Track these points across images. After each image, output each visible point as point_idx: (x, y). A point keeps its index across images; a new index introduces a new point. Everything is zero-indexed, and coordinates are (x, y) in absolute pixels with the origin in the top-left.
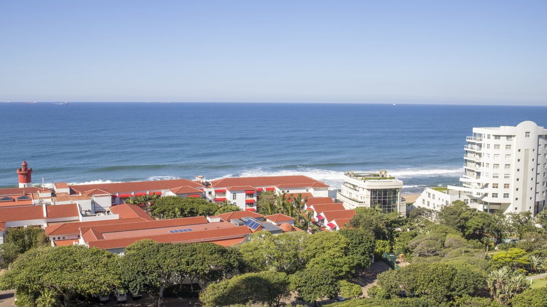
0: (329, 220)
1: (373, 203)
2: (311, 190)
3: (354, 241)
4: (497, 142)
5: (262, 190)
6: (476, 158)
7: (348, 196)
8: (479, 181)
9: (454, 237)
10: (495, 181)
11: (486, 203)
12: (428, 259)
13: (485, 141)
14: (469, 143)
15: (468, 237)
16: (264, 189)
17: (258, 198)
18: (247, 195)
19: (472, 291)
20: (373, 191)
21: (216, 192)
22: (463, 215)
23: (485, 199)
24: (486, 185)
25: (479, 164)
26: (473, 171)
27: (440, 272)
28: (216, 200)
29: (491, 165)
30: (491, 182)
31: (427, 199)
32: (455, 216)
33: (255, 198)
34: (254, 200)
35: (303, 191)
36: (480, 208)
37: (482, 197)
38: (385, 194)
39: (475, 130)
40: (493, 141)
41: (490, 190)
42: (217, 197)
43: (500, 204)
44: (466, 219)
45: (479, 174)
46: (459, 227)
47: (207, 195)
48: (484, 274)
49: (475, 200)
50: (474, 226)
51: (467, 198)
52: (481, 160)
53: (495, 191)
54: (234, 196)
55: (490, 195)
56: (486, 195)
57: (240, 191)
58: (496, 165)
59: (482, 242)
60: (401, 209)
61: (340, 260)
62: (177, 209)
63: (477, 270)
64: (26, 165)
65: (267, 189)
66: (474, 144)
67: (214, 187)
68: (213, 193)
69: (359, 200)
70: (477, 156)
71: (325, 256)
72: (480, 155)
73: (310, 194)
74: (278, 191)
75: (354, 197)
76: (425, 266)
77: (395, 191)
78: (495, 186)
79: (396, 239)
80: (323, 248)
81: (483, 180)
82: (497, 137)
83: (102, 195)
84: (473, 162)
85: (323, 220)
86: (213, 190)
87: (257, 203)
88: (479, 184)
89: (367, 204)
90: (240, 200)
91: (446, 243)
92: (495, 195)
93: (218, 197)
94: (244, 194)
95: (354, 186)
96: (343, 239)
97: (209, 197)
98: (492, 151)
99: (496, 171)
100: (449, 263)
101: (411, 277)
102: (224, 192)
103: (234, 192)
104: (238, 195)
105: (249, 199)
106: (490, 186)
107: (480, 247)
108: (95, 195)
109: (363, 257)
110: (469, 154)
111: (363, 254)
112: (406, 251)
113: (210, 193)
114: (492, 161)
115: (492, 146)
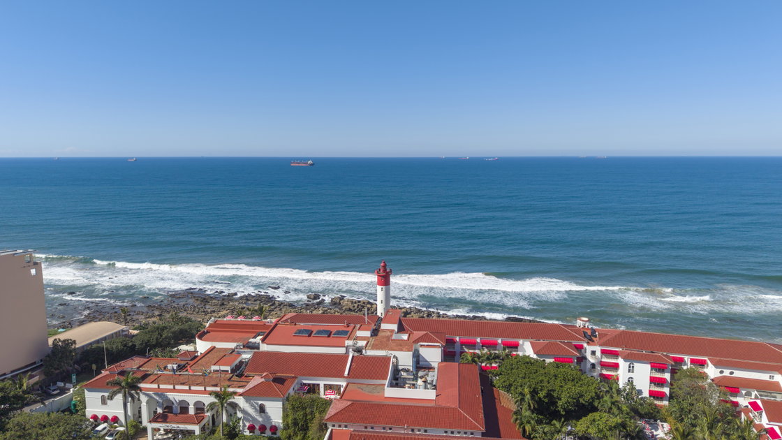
5: (683, 360)
16: (686, 360)
17: (673, 376)
18: (653, 367)
21: (603, 352)
28: (601, 363)
33: (667, 376)
34: (665, 379)
42: (603, 360)
47: (589, 356)
54: (630, 367)
57: (641, 359)
62: (526, 390)
64: (385, 266)
67: (601, 345)
68: (598, 354)
74: (712, 370)
83: (429, 344)
86: (598, 349)
87: (671, 384)
90: (641, 376)
93: (605, 360)
94: (649, 366)
97: (591, 360)
102: (615, 355)
103: (631, 360)
104: (637, 366)
105: (658, 375)
108: (422, 343)
113: (593, 353)
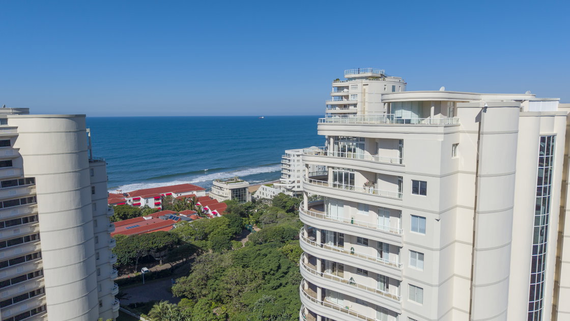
0: (212, 210)
1: (233, 197)
2: (195, 193)
3: (232, 220)
4: (298, 158)
5: (163, 195)
6: (287, 167)
7: (217, 193)
8: (290, 179)
9: (281, 212)
10: (298, 179)
11: (294, 191)
12: (270, 225)
13: (292, 158)
14: (284, 159)
15: (288, 212)
16: (165, 194)
17: (162, 200)
19: (292, 238)
20: (233, 190)
21: (134, 199)
22: (284, 200)
23: (293, 189)
24: (294, 182)
25: (289, 170)
26: (286, 174)
27: (277, 231)
28: (134, 205)
29: (296, 171)
30: (296, 180)
31: (262, 191)
32: (280, 202)
33: (160, 201)
35: (190, 193)
36: (291, 194)
37: (292, 188)
38: (239, 191)
39: (286, 152)
40: (296, 158)
41: (296, 184)
43: (301, 191)
44: (286, 202)
45: (289, 176)
46: (283, 207)
47: (128, 202)
48: (297, 229)
49: (288, 190)
50: (290, 206)
51: (284, 189)
52: (290, 168)
53: (298, 184)
54: (146, 201)
55: (296, 187)
56: (294, 187)
57: (150, 197)
58: (298, 171)
59: (294, 213)
60: (249, 199)
61: (227, 231)
63: (294, 228)
65: (167, 195)
66: (286, 159)
67: (132, 197)
68: (132, 201)
69: (225, 195)
70: (288, 166)
71: (219, 230)
72: (290, 165)
73: (194, 195)
74: (174, 195)
75: (221, 194)
76: (270, 228)
77: (245, 189)
78: (299, 182)
79: (251, 217)
80: (217, 226)
81: (292, 179)
82: (298, 156)
84: (286, 169)
85: (208, 211)
86: (131, 199)
87: (162, 203)
88: (290, 181)
89: (230, 198)
90: (152, 203)
91: (278, 217)
92: (299, 187)
93: (135, 203)
94: (154, 199)
95: (220, 187)
96: (227, 220)
98: (296, 163)
99: (298, 174)
100: (281, 225)
101: (265, 235)
102: (139, 199)
103: (146, 198)
104: (149, 200)
105: (157, 201)
106: (296, 182)
107: (294, 216)
109: (238, 228)
110: (284, 165)
111: (238, 226)
112: (257, 222)
113: (130, 201)
114: (296, 168)
115: (296, 161)
